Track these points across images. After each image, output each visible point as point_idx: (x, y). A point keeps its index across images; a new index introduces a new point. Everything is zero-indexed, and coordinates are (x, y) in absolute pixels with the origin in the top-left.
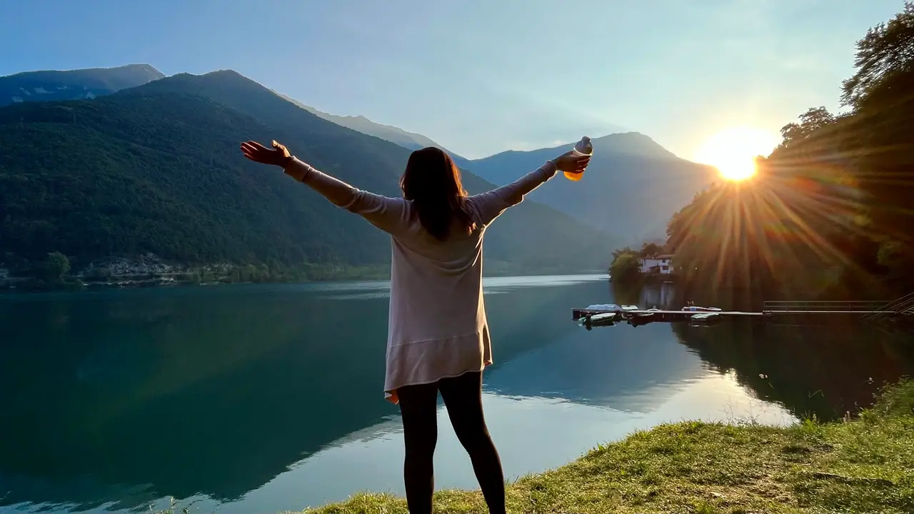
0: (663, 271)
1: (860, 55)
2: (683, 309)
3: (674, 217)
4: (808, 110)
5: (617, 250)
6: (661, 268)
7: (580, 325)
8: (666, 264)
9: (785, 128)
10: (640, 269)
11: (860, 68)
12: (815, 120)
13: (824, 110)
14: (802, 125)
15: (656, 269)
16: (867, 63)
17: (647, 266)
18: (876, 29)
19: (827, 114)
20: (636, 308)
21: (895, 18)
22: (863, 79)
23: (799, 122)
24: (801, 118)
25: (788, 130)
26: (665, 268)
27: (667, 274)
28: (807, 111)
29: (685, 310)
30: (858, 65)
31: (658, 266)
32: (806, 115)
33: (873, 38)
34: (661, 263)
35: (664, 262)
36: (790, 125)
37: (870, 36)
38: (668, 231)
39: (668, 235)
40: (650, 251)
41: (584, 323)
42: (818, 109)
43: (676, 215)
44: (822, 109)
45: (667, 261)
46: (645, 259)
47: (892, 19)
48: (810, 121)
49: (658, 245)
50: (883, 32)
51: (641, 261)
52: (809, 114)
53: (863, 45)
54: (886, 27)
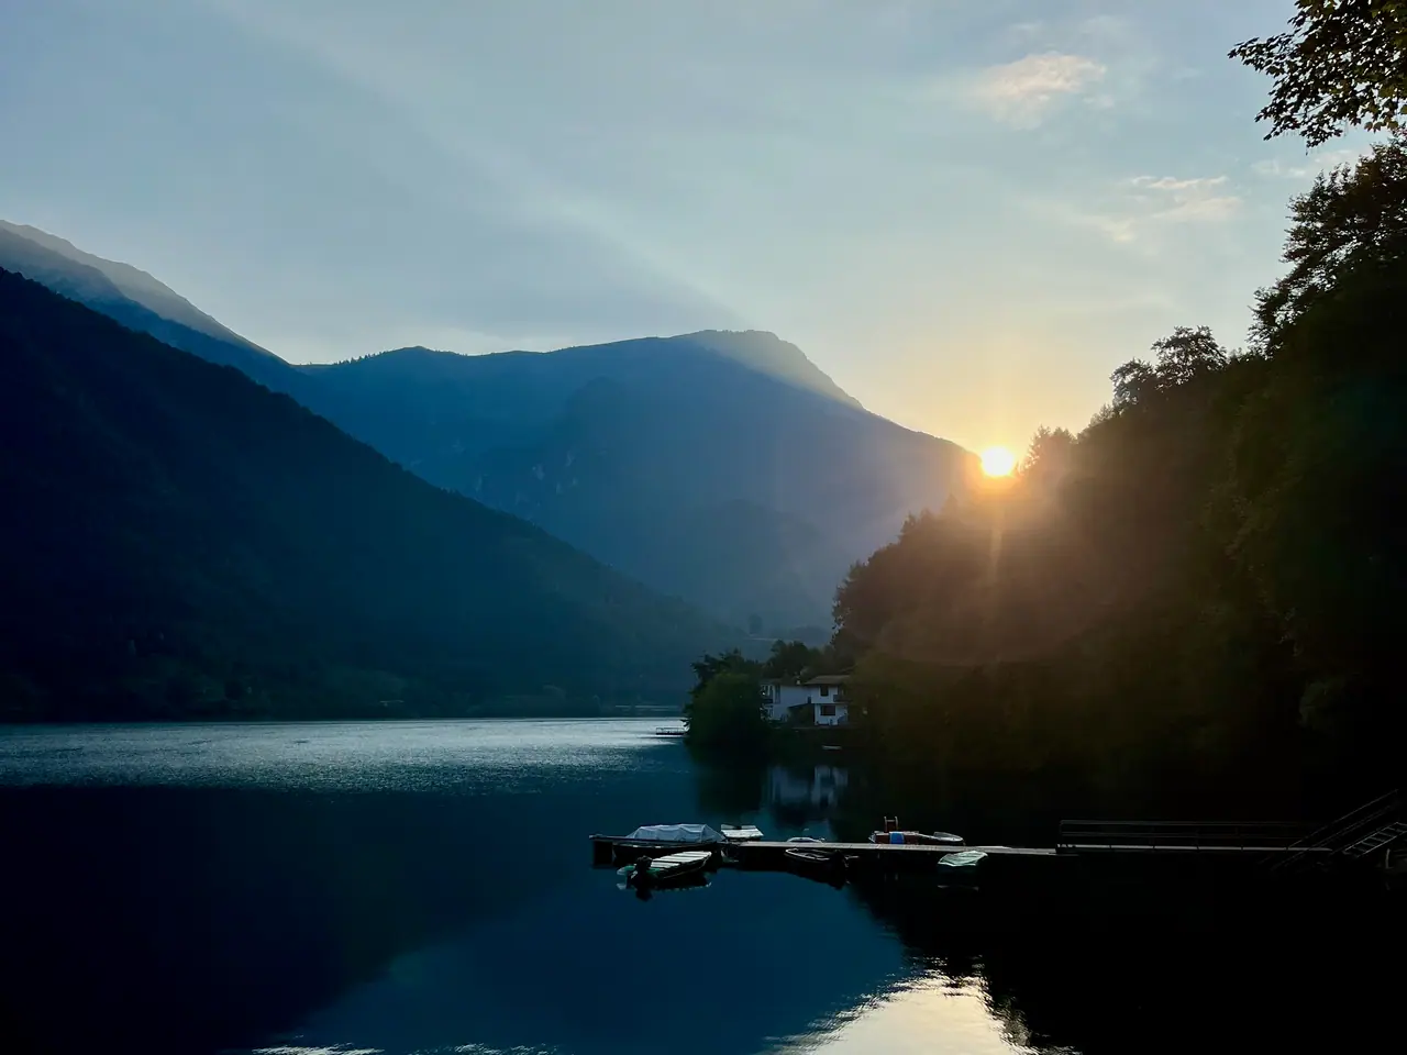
0: (820, 719)
1: (1297, 234)
2: (872, 838)
3: (852, 575)
4: (1173, 333)
5: (707, 658)
6: (818, 711)
7: (621, 886)
8: (829, 700)
9: (1123, 372)
10: (765, 712)
11: (1293, 266)
12: (1186, 360)
13: (1208, 337)
14: (1160, 369)
15: (803, 712)
16: (1308, 253)
17: (783, 701)
18: (1334, 176)
19: (1214, 346)
20: (756, 832)
21: (1372, 157)
22: (1296, 292)
23: (1153, 360)
24: (1158, 350)
25: (1129, 378)
26: (827, 710)
27: (830, 729)
28: (1169, 334)
29: (879, 840)
30: (1291, 256)
31: (810, 706)
32: (1168, 345)
33: (1325, 198)
34: (817, 698)
35: (824, 694)
36: (1133, 366)
37: (1319, 193)
38: (837, 610)
39: (838, 622)
40: (792, 662)
41: (630, 882)
42: (1195, 331)
43: (858, 572)
44: (1203, 333)
45: (833, 692)
46: (778, 687)
47: (1365, 156)
48: (1176, 360)
49: (809, 645)
50: (1346, 186)
51: (769, 690)
52: (1174, 342)
53: (1307, 209)
54: (1352, 173)
